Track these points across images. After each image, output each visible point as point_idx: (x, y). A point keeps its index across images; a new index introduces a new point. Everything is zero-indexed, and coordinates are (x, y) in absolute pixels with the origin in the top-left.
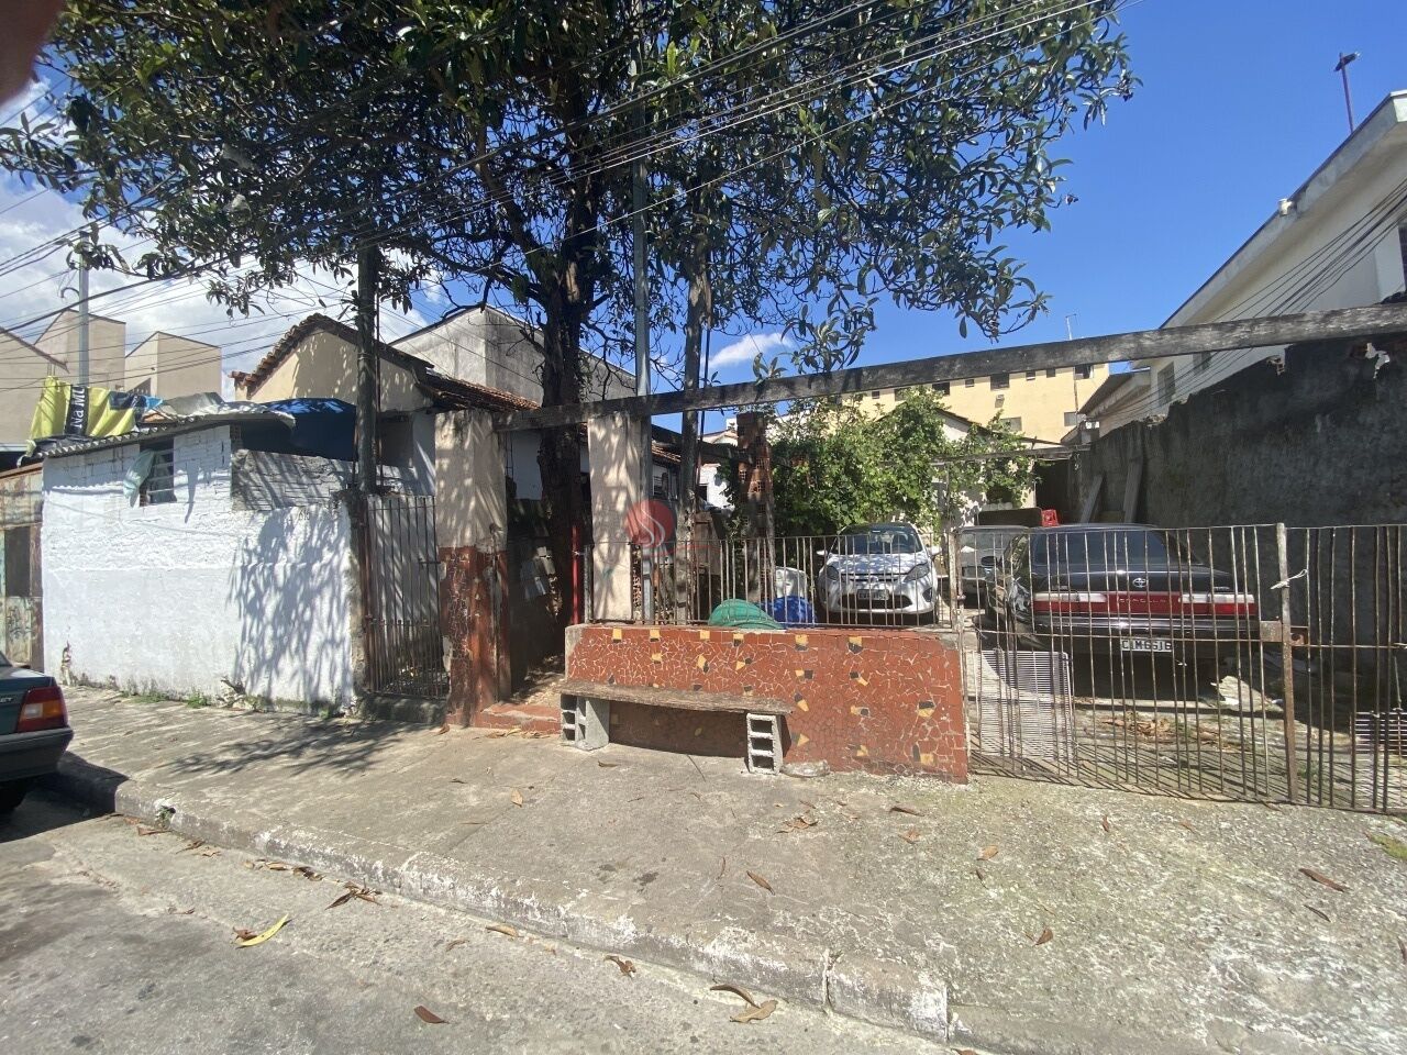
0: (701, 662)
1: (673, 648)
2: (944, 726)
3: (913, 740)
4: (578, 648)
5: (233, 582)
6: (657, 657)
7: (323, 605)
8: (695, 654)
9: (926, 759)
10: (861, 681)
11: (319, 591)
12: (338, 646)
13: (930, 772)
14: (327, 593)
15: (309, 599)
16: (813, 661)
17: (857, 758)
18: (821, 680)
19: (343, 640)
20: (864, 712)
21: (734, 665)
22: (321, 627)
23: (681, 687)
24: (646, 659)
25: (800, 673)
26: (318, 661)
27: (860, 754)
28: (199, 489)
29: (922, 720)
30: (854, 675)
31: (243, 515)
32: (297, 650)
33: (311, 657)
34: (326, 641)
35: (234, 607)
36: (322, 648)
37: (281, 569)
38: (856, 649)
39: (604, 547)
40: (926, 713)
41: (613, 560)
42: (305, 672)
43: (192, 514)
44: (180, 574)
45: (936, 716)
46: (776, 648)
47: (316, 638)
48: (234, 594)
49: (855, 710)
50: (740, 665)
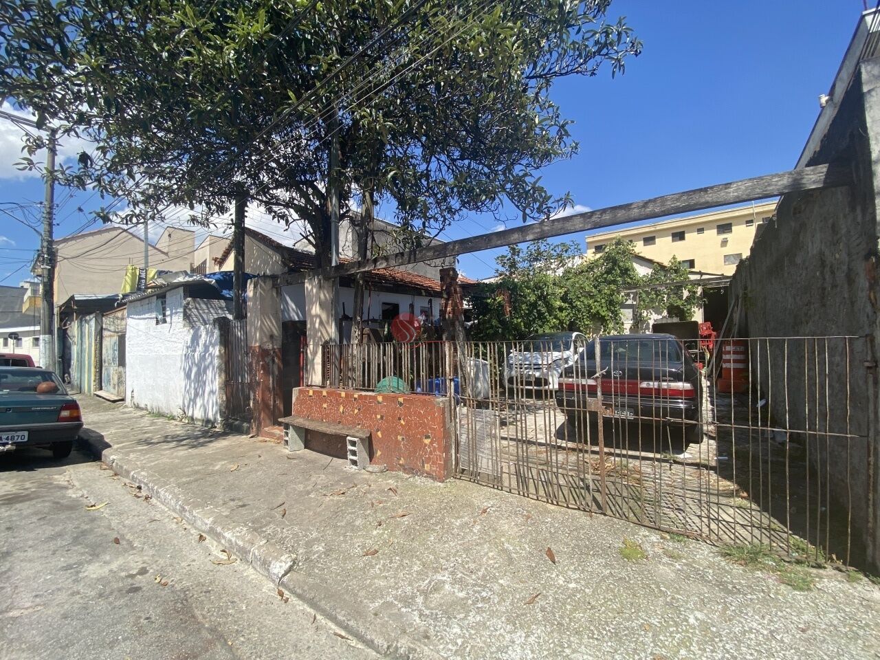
0: (341, 409)
1: (331, 401)
2: (435, 449)
3: (422, 456)
4: (297, 399)
6: (325, 405)
8: (339, 405)
9: (427, 467)
10: (402, 422)
11: (208, 367)
12: (214, 393)
13: (429, 475)
14: (211, 368)
15: (205, 371)
16: (384, 410)
17: (400, 465)
18: (387, 421)
19: (216, 391)
20: (403, 439)
21: (353, 411)
23: (333, 422)
24: (321, 407)
25: (379, 417)
26: (208, 401)
27: (401, 462)
28: (174, 317)
29: (426, 445)
30: (400, 419)
31: (187, 329)
32: (201, 395)
33: (206, 399)
34: (211, 391)
35: (182, 374)
36: (209, 394)
37: (197, 355)
38: (401, 404)
39: (311, 347)
40: (427, 441)
41: (315, 353)
42: (204, 406)
45: (431, 443)
46: (370, 403)
47: (207, 389)
48: (182, 368)
49: (400, 438)
50: (356, 411)
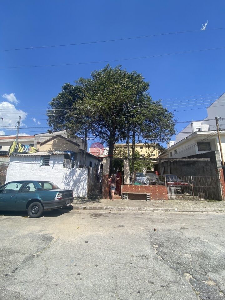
1: (136, 188)
4: (123, 188)
5: (63, 180)
7: (82, 183)
8: (139, 188)
21: (143, 189)
22: (81, 186)
23: (137, 192)
38: (157, 187)
39: (126, 176)
43: (53, 168)
45: (165, 194)
46: (148, 187)
48: (63, 182)
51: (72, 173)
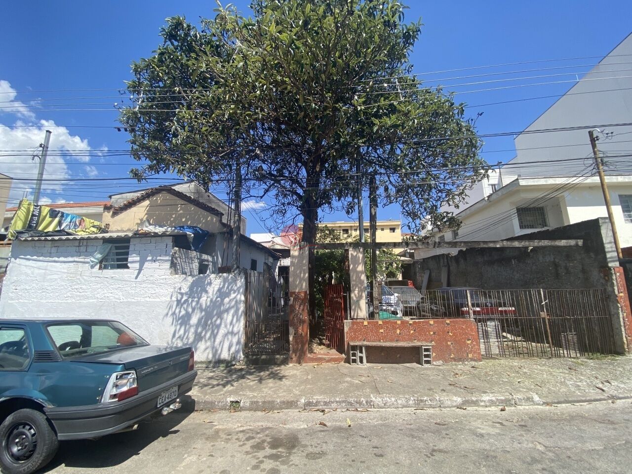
0: (398, 331)
1: (387, 327)
2: (474, 345)
3: (466, 350)
4: (350, 329)
5: (171, 307)
6: (382, 331)
7: (228, 317)
8: (396, 329)
9: (470, 356)
10: (450, 334)
11: (227, 311)
12: (235, 334)
13: (472, 360)
14: (232, 312)
15: (220, 315)
16: (435, 329)
17: (452, 358)
18: (439, 335)
19: (238, 332)
20: (452, 343)
21: (410, 332)
22: (226, 326)
23: (391, 341)
24: (377, 332)
25: (432, 333)
26: (221, 342)
27: (452, 357)
28: (147, 264)
29: (468, 344)
30: (448, 332)
31: (179, 278)
32: (210, 338)
33: (218, 340)
34: (228, 333)
35: (169, 319)
36: (226, 335)
37: (204, 300)
38: (448, 324)
39: (356, 292)
40: (469, 342)
41: (360, 297)
42: (213, 348)
43: (141, 275)
44: (129, 304)
45: (472, 343)
46: (424, 325)
47: (222, 331)
48: (170, 313)
49: (449, 343)
50: (412, 332)
51: (197, 289)
